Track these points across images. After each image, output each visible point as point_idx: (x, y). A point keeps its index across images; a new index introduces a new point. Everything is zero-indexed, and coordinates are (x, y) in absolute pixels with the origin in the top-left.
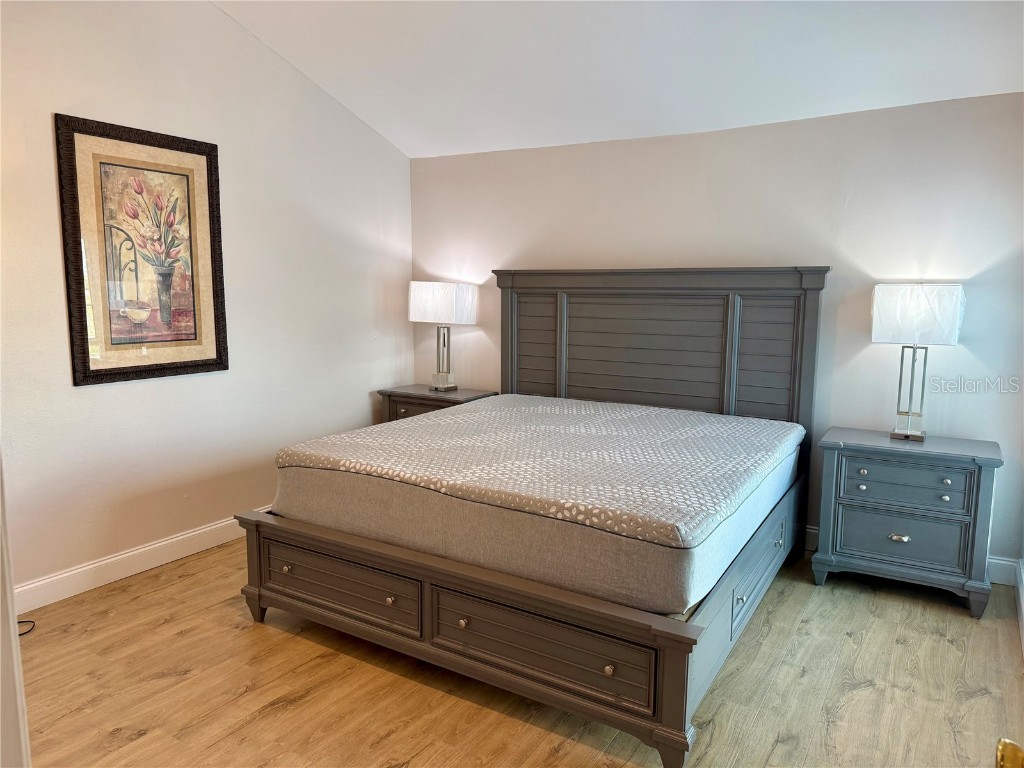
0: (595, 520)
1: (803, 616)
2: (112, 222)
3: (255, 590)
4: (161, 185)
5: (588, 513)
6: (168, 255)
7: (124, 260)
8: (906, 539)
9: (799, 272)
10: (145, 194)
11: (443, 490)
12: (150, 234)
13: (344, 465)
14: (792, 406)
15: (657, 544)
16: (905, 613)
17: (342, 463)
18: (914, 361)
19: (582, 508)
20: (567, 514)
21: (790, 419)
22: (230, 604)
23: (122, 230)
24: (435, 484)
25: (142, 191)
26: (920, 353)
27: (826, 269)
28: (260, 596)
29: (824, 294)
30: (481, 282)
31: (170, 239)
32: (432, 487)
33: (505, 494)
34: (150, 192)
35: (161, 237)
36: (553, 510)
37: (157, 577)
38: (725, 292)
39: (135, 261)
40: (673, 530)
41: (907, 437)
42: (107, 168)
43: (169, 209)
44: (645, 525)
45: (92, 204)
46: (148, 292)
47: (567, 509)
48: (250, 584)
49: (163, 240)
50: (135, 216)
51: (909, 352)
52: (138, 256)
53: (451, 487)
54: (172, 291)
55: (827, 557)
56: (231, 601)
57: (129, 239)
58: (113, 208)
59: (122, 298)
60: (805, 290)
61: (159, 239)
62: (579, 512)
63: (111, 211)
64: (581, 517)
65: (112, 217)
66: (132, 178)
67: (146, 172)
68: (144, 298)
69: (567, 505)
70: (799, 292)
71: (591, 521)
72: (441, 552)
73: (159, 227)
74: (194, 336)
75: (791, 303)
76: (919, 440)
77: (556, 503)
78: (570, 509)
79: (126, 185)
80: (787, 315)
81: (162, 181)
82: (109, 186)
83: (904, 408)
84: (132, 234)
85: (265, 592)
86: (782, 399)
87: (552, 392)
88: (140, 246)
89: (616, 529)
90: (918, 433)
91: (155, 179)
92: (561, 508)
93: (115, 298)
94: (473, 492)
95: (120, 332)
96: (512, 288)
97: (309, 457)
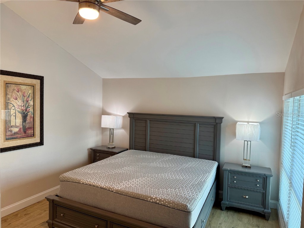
0: (162, 203)
1: (220, 222)
2: (8, 101)
3: (51, 222)
4: (25, 89)
5: (160, 200)
6: (26, 110)
7: (12, 113)
8: (247, 197)
9: (215, 118)
10: (20, 92)
11: (114, 191)
12: (21, 104)
13: (82, 182)
14: (214, 156)
15: (181, 210)
16: (248, 219)
17: (81, 181)
18: (247, 144)
19: (158, 199)
21: (214, 160)
22: (42, 225)
23: (12, 104)
24: (112, 189)
25: (19, 91)
26: (249, 142)
27: (223, 118)
28: (53, 224)
29: (222, 124)
30: (123, 115)
31: (27, 105)
32: (111, 190)
33: (134, 193)
34: (21, 92)
35: (24, 105)
36: (149, 199)
37: (17, 215)
38: (195, 123)
39: (15, 113)
40: (186, 206)
41: (246, 167)
42: (8, 85)
43: (27, 96)
44: (178, 204)
45: (2, 96)
46: (19, 122)
47: (154, 199)
48: (49, 219)
49: (25, 106)
50: (16, 99)
51: (246, 142)
52: (17, 112)
53: (117, 190)
54: (27, 122)
55: (225, 202)
56: (42, 224)
57: (14, 106)
58: (9, 97)
59: (10, 125)
60: (217, 123)
61: (24, 106)
62: (157, 200)
63: (8, 98)
64: (158, 202)
65: (9, 100)
66: (16, 87)
67: (20, 85)
68: (18, 125)
69: (154, 197)
70: (215, 124)
71: (161, 203)
72: (113, 211)
73: (24, 102)
74: (33, 135)
75: (213, 126)
76: (250, 167)
77: (150, 197)
79: (14, 90)
80: (212, 130)
81: (25, 88)
82: (8, 90)
83: (245, 158)
84: (15, 105)
85: (54, 222)
86: (212, 157)
87: (144, 149)
88: (17, 108)
89: (169, 206)
90: (249, 165)
91: (23, 87)
92: (152, 198)
93: (8, 125)
94: (124, 192)
95: (9, 136)
96: (133, 118)
97: (70, 178)
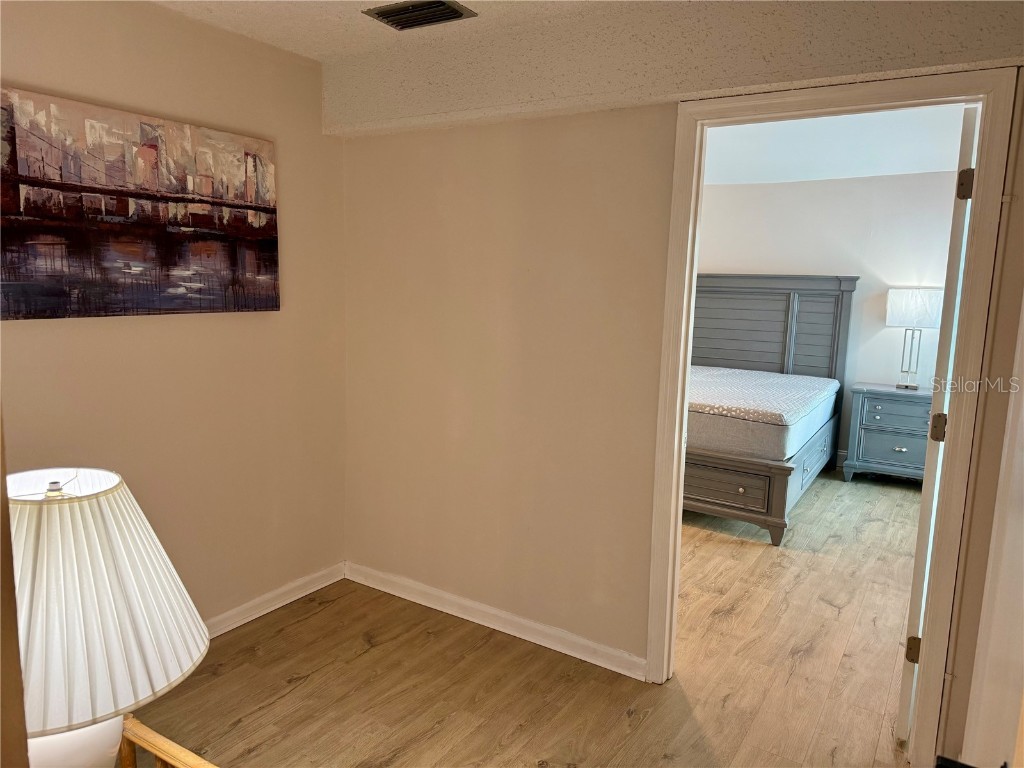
0: (733, 413)
5: (729, 410)
8: (904, 450)
9: (839, 280)
14: (832, 368)
15: (769, 424)
18: (913, 338)
19: (726, 407)
20: (716, 410)
21: (830, 376)
26: (917, 333)
27: (857, 278)
29: (855, 294)
36: (708, 409)
38: (788, 292)
40: (779, 416)
41: (907, 387)
44: (765, 414)
51: (909, 333)
55: (853, 462)
60: (843, 292)
62: (724, 410)
64: (725, 412)
70: (837, 293)
71: (731, 414)
75: (833, 300)
76: (915, 389)
77: (709, 406)
78: (717, 408)
80: (830, 308)
83: (905, 368)
86: (824, 363)
90: (914, 384)
92: (712, 408)
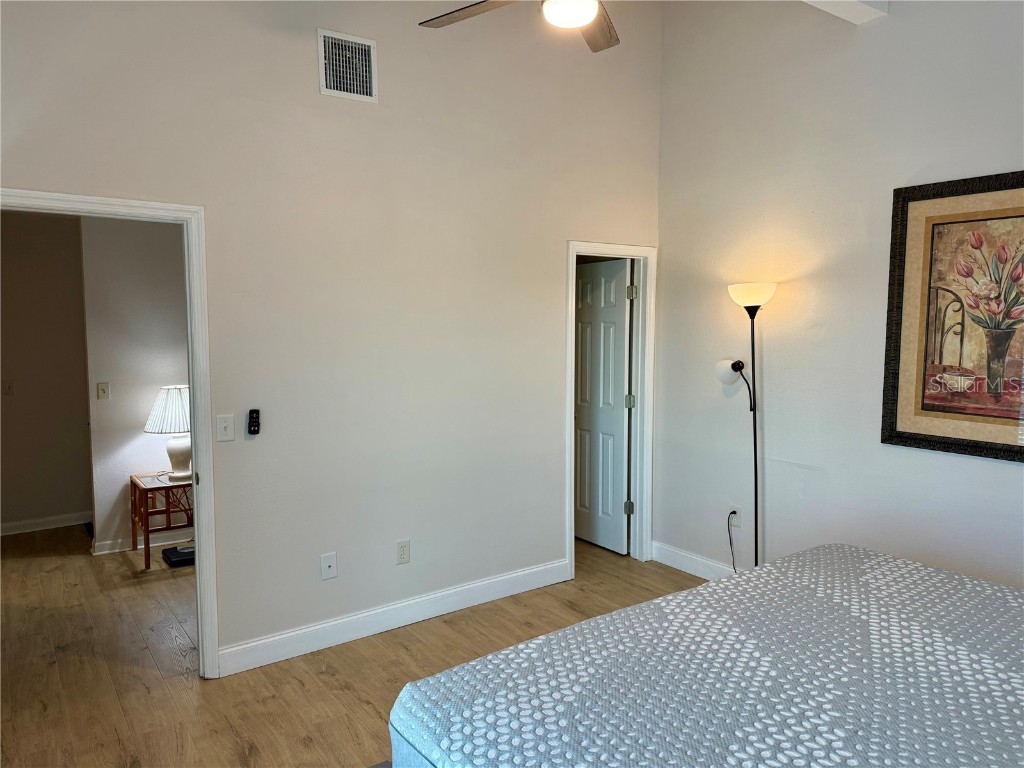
2: (939, 284)
4: (1009, 233)
6: (1007, 315)
7: (948, 323)
10: (984, 248)
12: (986, 292)
23: (948, 291)
25: (981, 244)
31: (1013, 294)
34: (991, 244)
35: (1000, 295)
39: (962, 324)
42: (941, 228)
43: (1016, 260)
45: (918, 269)
46: (974, 357)
49: (1002, 297)
50: (969, 274)
52: (967, 319)
54: (1008, 359)
57: (958, 299)
58: (942, 269)
59: (941, 362)
61: (998, 297)
63: (940, 272)
65: (940, 279)
66: (970, 233)
67: (989, 222)
68: (968, 365)
73: (998, 282)
79: (961, 242)
81: (1010, 228)
82: (941, 247)
84: (962, 295)
88: (970, 306)
91: (999, 228)
93: (933, 363)
95: (935, 398)
